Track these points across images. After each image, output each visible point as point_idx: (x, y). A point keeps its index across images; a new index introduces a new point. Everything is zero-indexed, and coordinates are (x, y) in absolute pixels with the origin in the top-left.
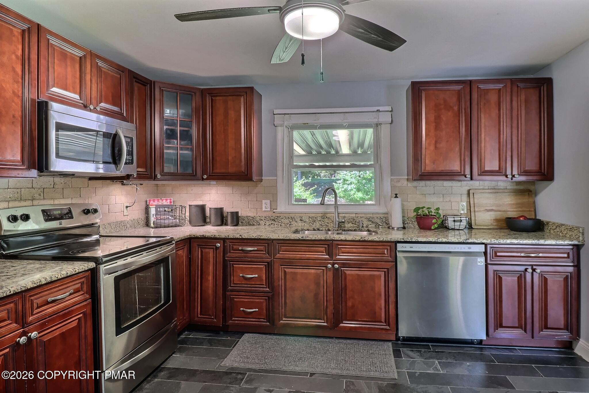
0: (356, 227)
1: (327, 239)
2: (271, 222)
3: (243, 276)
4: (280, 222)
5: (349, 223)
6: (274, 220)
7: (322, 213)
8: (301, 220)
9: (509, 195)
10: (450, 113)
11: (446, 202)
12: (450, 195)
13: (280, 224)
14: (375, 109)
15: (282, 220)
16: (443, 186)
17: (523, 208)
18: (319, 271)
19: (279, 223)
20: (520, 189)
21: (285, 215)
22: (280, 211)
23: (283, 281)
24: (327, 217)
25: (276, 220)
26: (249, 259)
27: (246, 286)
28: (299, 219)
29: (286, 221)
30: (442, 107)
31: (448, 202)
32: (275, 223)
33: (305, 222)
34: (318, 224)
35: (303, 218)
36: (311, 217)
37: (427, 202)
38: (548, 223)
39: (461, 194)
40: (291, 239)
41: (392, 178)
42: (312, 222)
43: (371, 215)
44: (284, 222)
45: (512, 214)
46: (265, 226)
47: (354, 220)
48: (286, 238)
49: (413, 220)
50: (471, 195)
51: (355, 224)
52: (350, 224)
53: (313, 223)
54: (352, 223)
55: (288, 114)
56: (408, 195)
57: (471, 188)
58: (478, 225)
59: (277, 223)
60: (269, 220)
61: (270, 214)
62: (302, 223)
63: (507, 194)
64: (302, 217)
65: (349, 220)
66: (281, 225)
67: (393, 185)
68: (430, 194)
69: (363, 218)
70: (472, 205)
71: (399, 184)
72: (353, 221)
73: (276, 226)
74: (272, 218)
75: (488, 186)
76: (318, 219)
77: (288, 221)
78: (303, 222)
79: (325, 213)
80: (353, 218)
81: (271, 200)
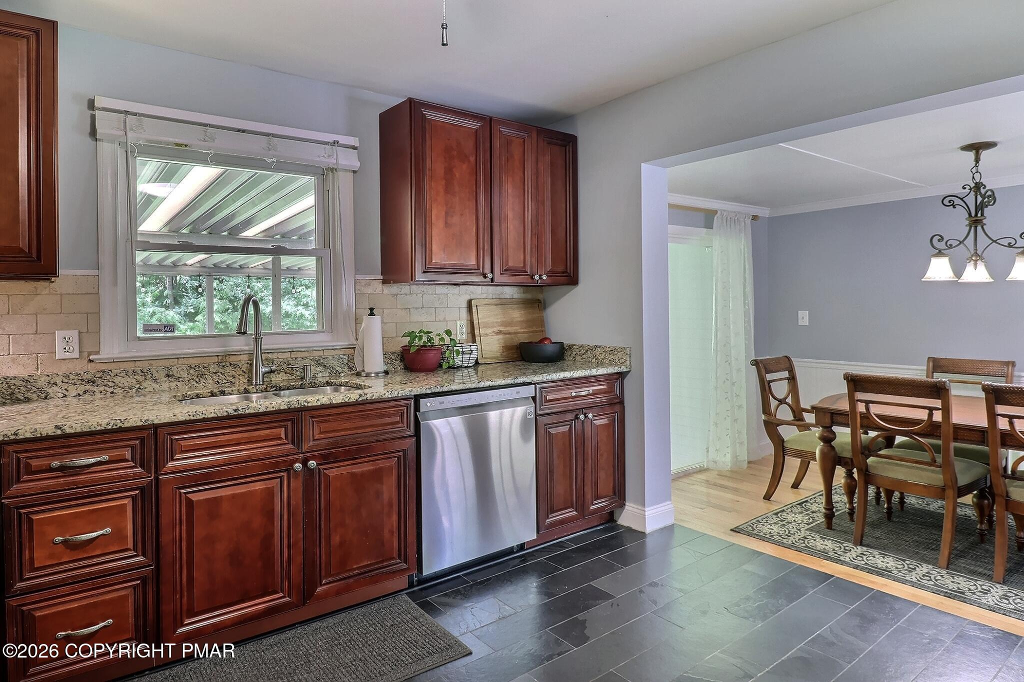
0: (294, 379)
1: (293, 406)
2: (83, 388)
3: (65, 542)
4: (111, 384)
5: (279, 373)
6: (94, 382)
7: (218, 356)
8: (168, 376)
9: (518, 308)
10: (465, 166)
11: (440, 321)
12: (444, 309)
13: (111, 390)
14: (330, 138)
15: (117, 380)
16: (436, 294)
17: (534, 327)
18: (270, 484)
19: (107, 389)
20: (527, 299)
21: (124, 366)
22: (110, 356)
23: (184, 528)
24: (231, 364)
25: (100, 381)
26: (86, 489)
27: (72, 565)
28: (163, 373)
29: (129, 380)
30: (455, 153)
31: (442, 321)
32: (95, 389)
33: (178, 379)
34: (211, 382)
35: (175, 370)
36: (193, 366)
37: (412, 322)
38: (571, 347)
39: (459, 308)
40: (208, 418)
41: (358, 277)
42: (195, 378)
43: (321, 353)
44: (120, 385)
45: (523, 338)
46: (65, 398)
47: (289, 365)
48: (195, 418)
49: (393, 357)
50: (474, 309)
51: (292, 374)
52: (282, 374)
53: (197, 380)
54: (286, 373)
55: (135, 114)
56: (383, 311)
57: (472, 298)
58: (486, 358)
59: (102, 389)
60: (80, 382)
61: (82, 366)
62: (170, 382)
63: (516, 306)
64: (170, 369)
65: (279, 366)
66: (112, 393)
67: (359, 292)
68: (417, 308)
69: (307, 360)
70: (476, 326)
71: (369, 290)
72: (288, 368)
73: (98, 395)
74: (89, 376)
75: (493, 294)
76: (212, 370)
77: (134, 381)
78: (173, 380)
79: (226, 356)
80: (288, 361)
81: (81, 331)
